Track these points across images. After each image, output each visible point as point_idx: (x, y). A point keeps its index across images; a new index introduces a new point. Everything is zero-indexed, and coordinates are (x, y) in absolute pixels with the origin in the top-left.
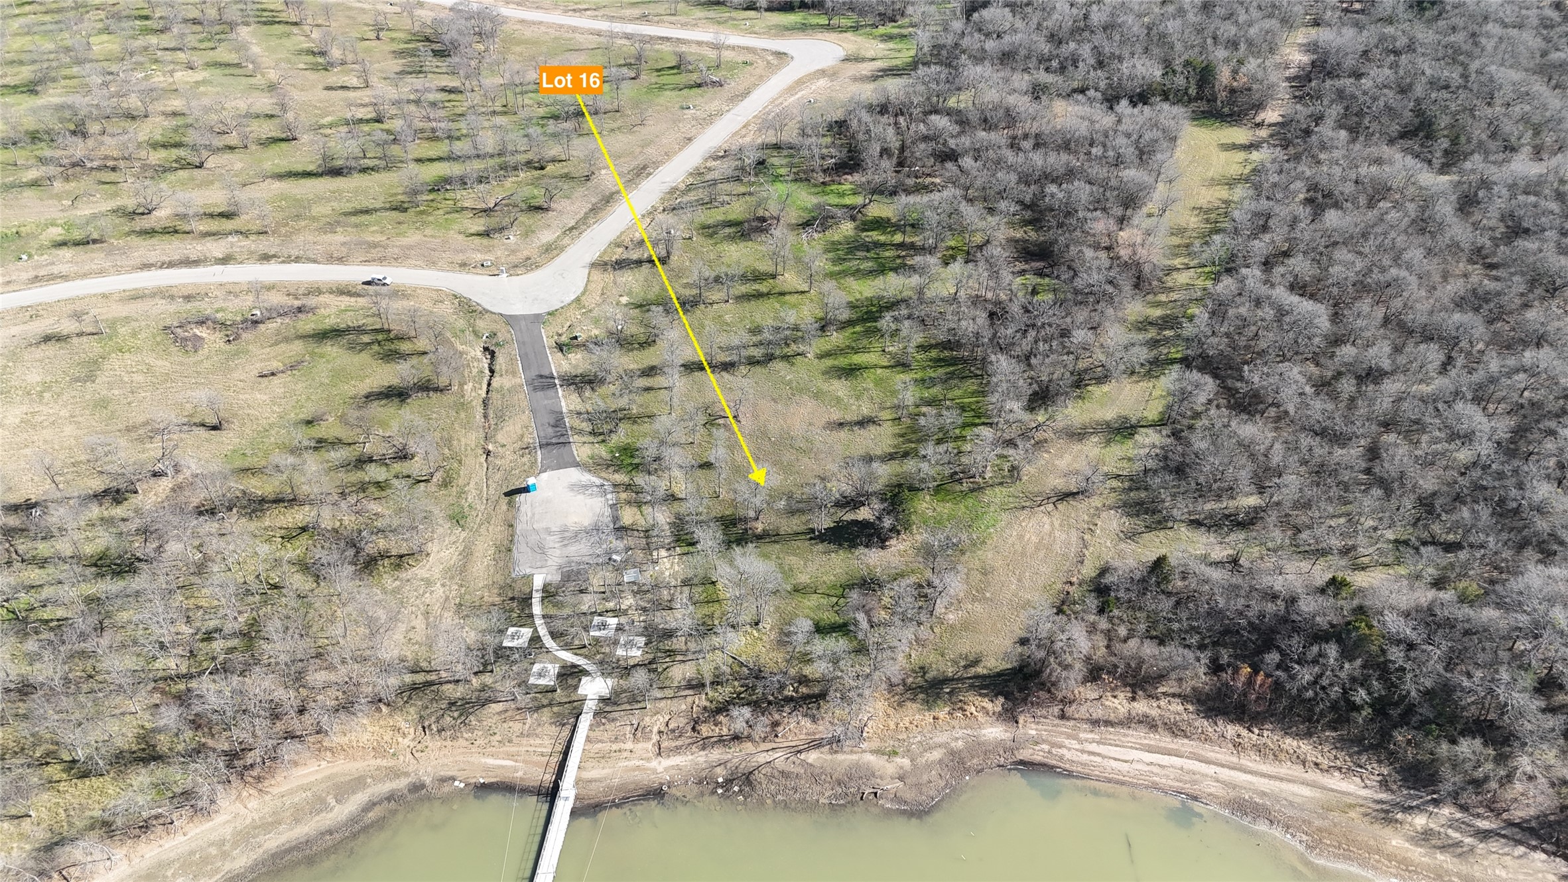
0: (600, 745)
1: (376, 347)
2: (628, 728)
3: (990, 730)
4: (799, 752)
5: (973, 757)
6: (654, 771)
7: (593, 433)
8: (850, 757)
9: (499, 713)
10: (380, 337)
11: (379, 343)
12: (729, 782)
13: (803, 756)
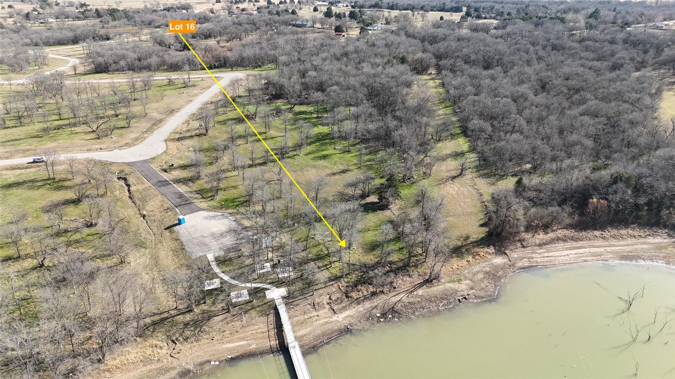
0: (296, 318)
1: (48, 186)
2: (309, 306)
3: (496, 260)
4: (411, 292)
5: (497, 272)
6: (338, 321)
7: (203, 198)
8: (438, 287)
9: (222, 321)
10: (49, 182)
11: (49, 184)
12: (384, 315)
13: (415, 293)
